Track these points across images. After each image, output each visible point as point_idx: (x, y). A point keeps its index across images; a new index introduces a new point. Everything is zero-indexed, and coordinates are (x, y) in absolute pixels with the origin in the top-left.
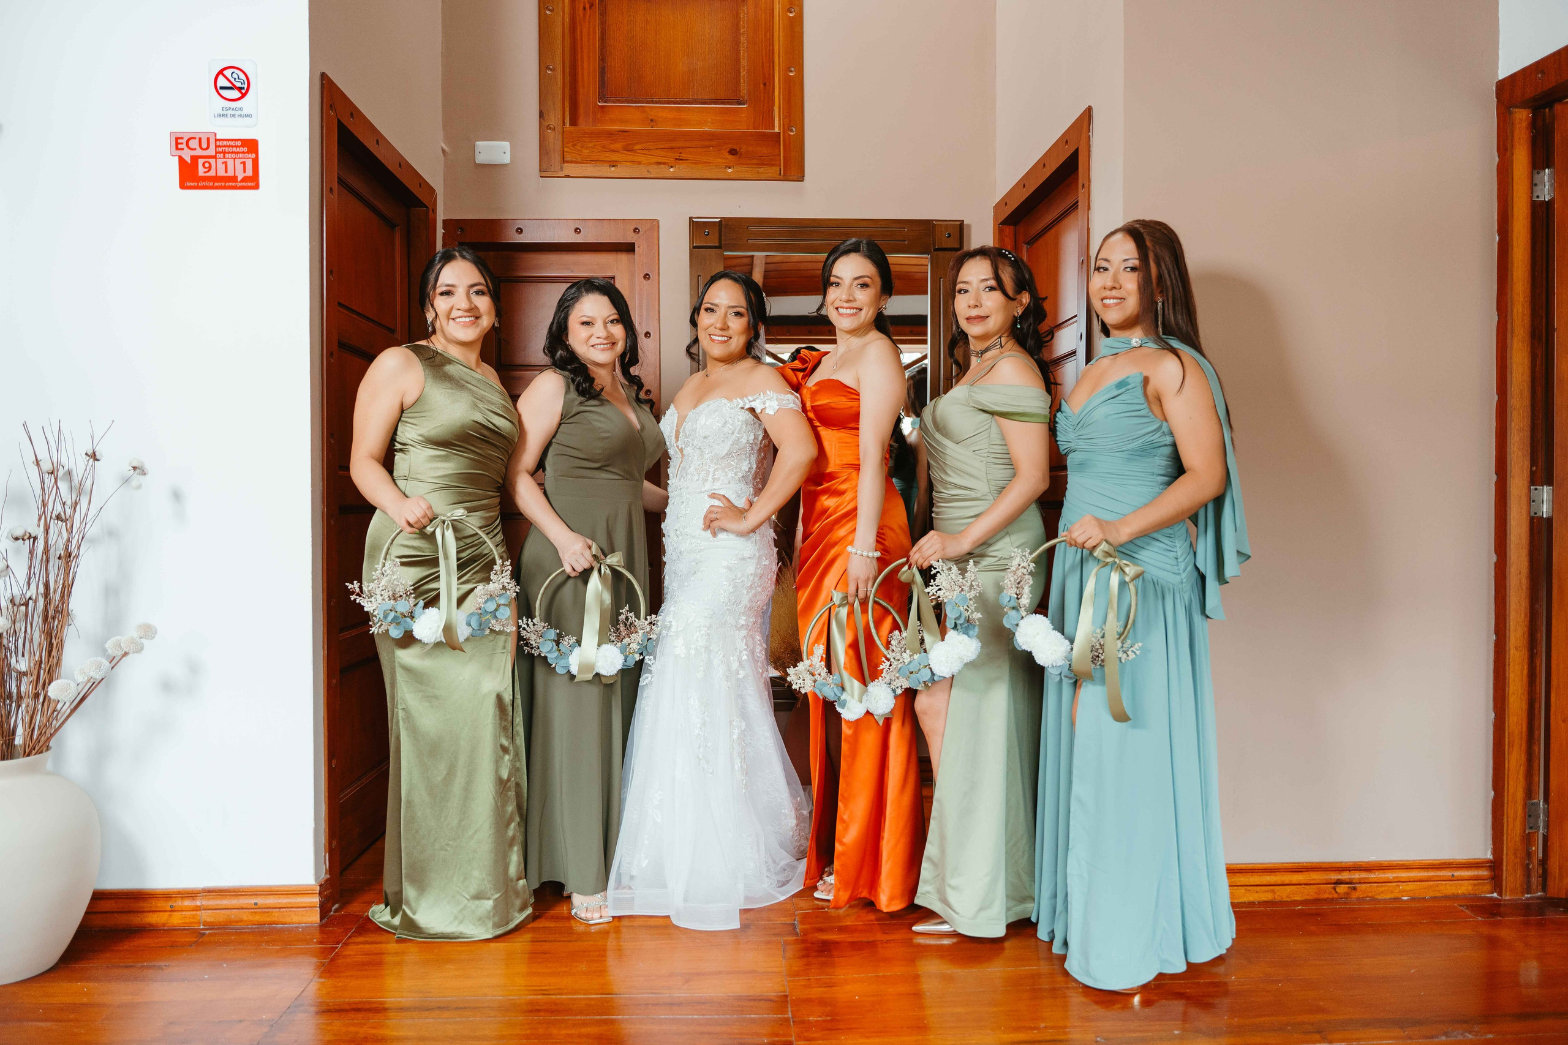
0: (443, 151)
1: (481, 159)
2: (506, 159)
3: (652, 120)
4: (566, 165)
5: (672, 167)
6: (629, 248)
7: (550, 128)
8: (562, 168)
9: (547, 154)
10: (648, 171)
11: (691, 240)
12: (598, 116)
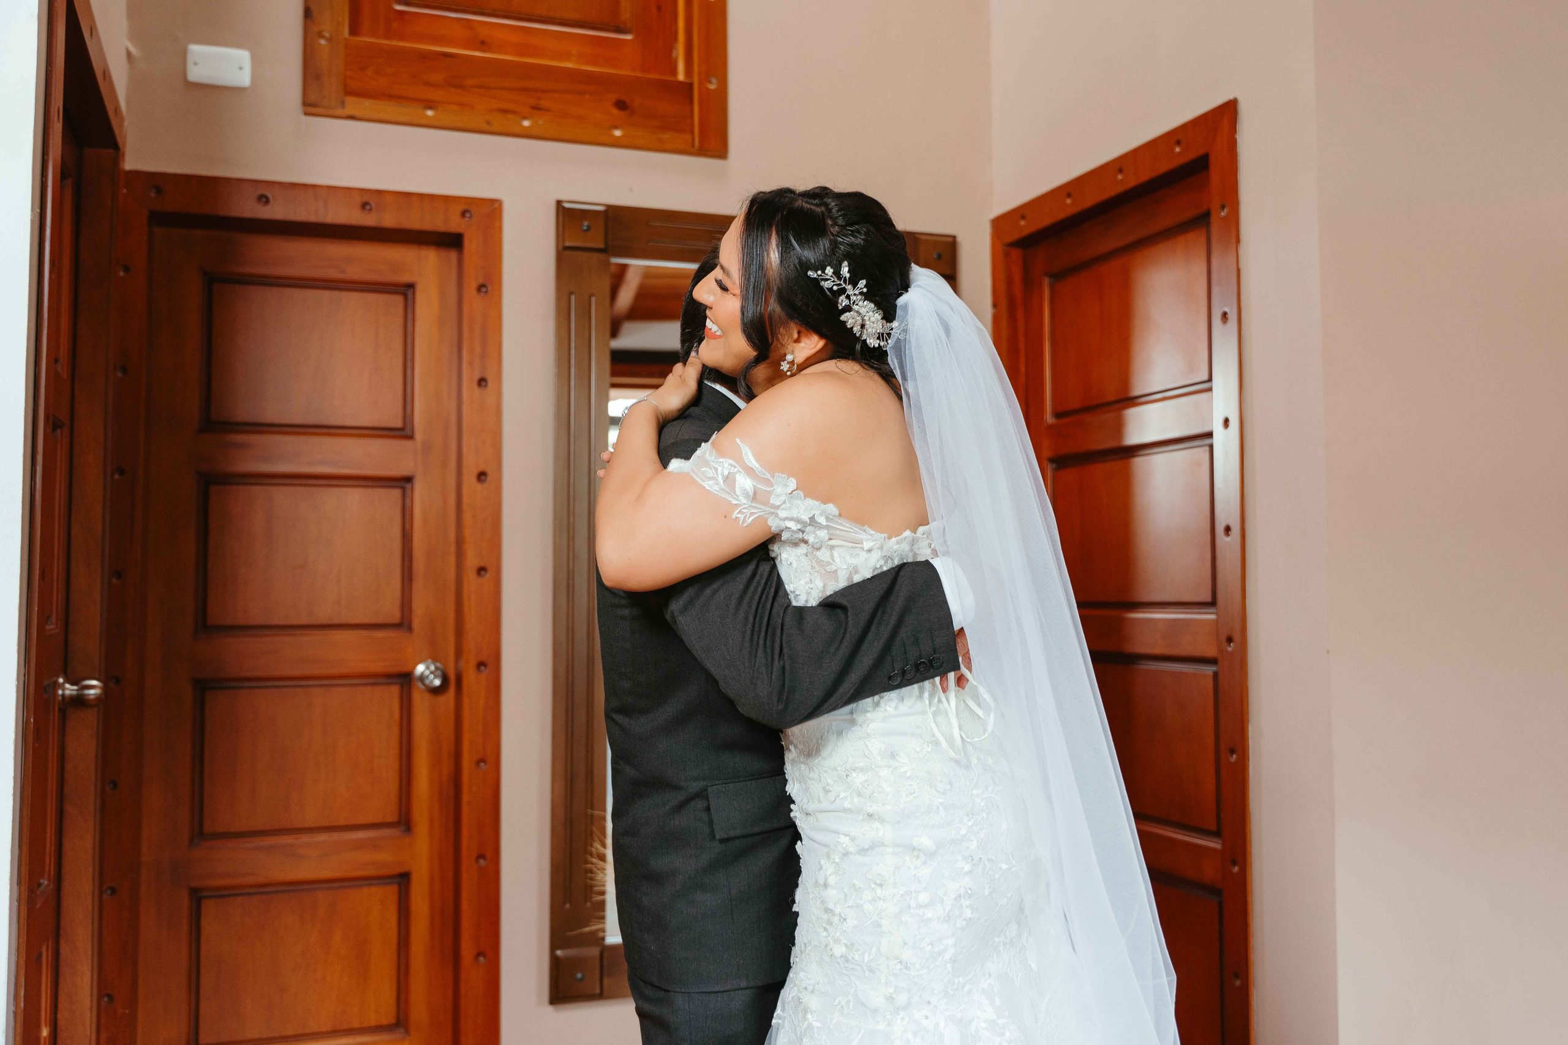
0: (129, 54)
1: (195, 74)
2: (244, 79)
3: (483, 43)
4: (349, 100)
5: (525, 118)
6: (452, 241)
7: (323, 37)
8: (343, 103)
9: (318, 77)
10: (488, 123)
11: (560, 235)
12: (395, 25)
